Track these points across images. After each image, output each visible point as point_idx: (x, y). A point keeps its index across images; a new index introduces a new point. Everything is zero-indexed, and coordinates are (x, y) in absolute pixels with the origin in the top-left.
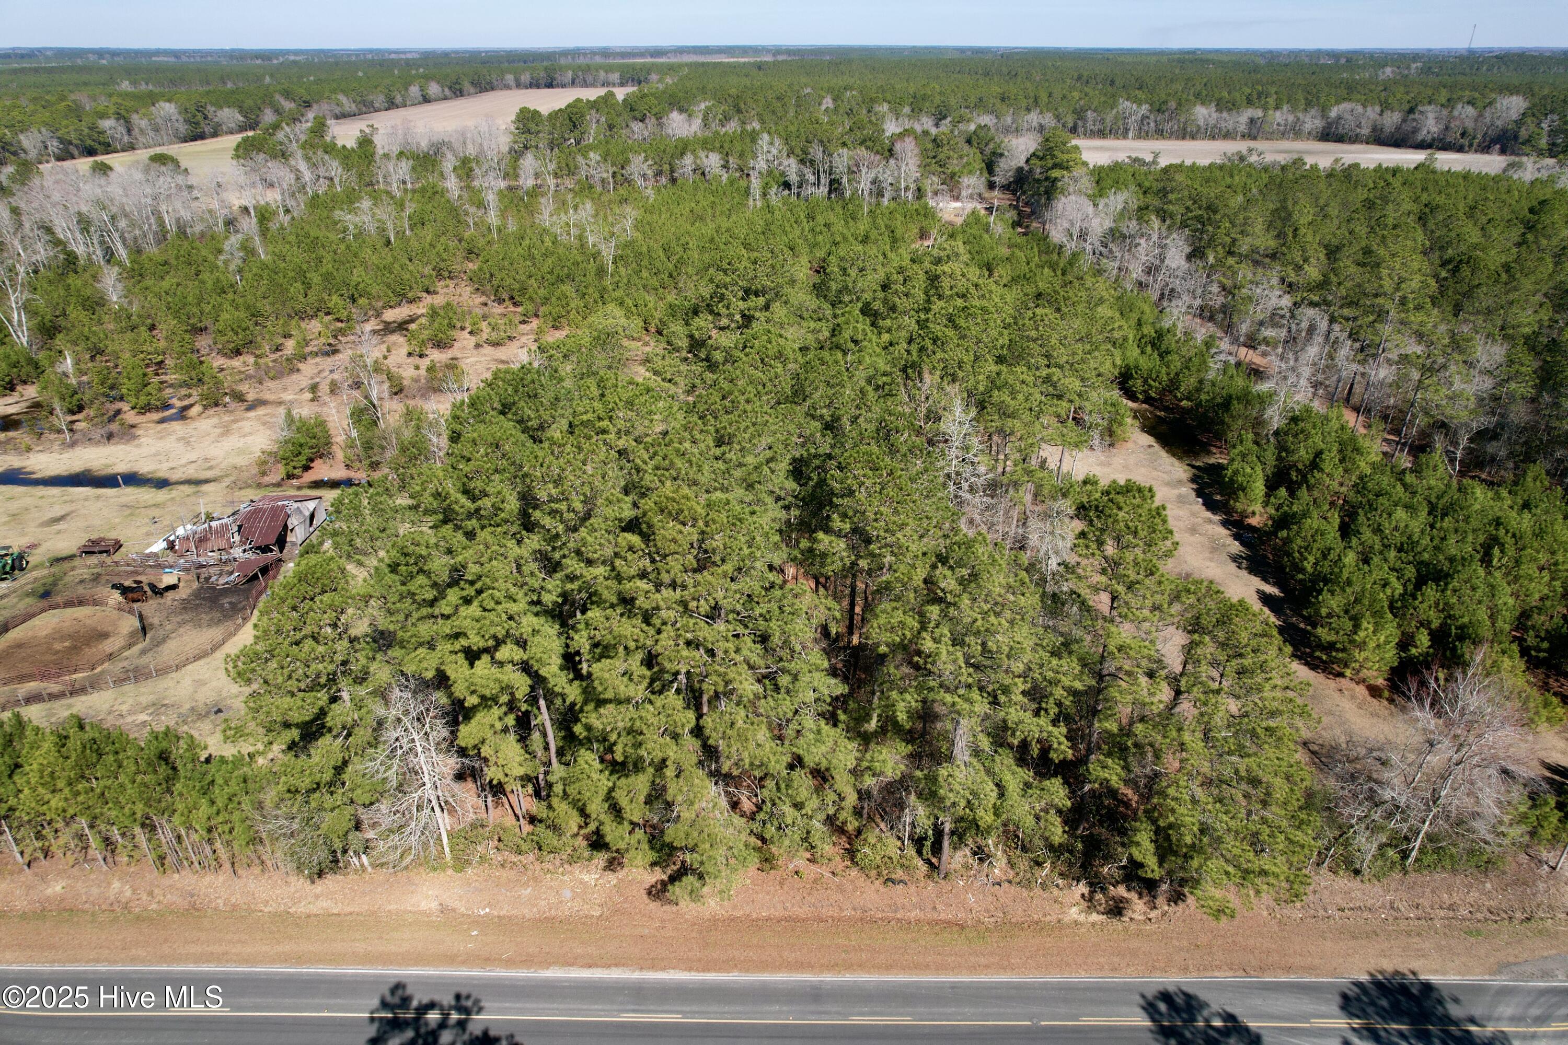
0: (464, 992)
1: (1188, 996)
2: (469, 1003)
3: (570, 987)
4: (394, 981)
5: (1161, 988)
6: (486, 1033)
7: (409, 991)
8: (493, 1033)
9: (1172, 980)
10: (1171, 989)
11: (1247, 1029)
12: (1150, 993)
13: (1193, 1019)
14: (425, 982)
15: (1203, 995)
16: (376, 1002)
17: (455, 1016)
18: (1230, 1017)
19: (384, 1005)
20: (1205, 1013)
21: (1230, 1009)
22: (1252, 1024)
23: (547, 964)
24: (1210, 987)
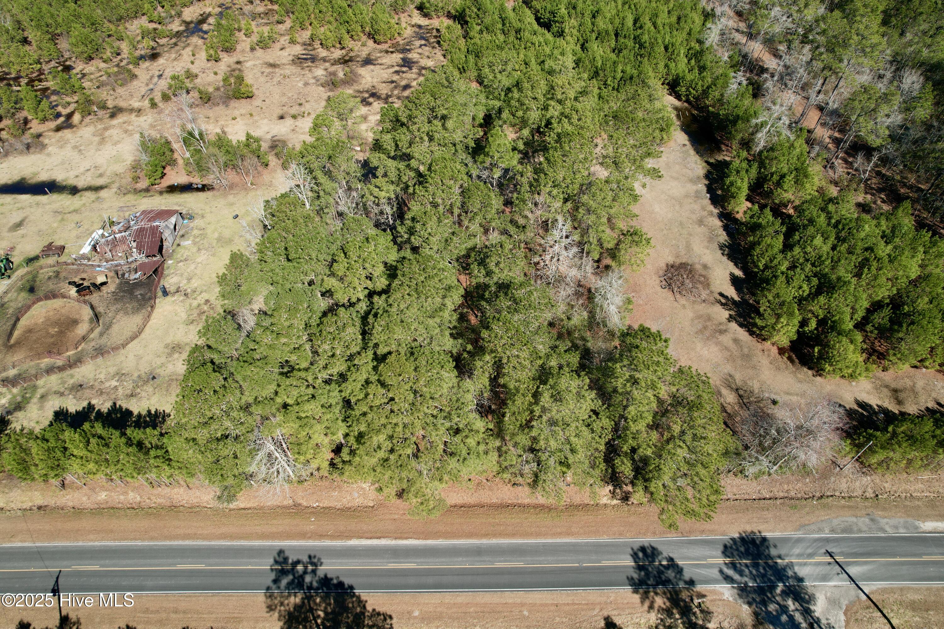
0: (312, 555)
1: (653, 549)
2: (315, 560)
3: (362, 550)
4: (278, 548)
5: (641, 544)
6: (326, 576)
7: (287, 554)
8: (329, 576)
9: (646, 540)
10: (646, 545)
11: (677, 565)
12: (636, 547)
13: (654, 561)
14: (294, 549)
15: (660, 548)
16: (272, 561)
17: (310, 568)
18: (671, 559)
19: (276, 562)
20: (660, 558)
21: (671, 555)
22: (680, 563)
23: (350, 537)
24: (663, 543)
